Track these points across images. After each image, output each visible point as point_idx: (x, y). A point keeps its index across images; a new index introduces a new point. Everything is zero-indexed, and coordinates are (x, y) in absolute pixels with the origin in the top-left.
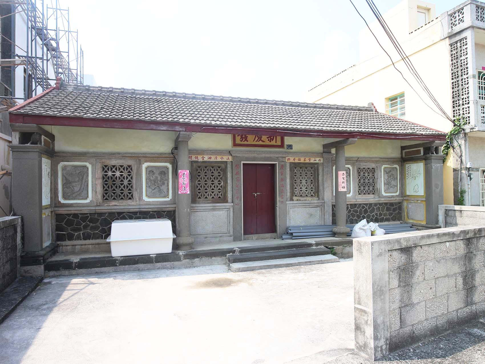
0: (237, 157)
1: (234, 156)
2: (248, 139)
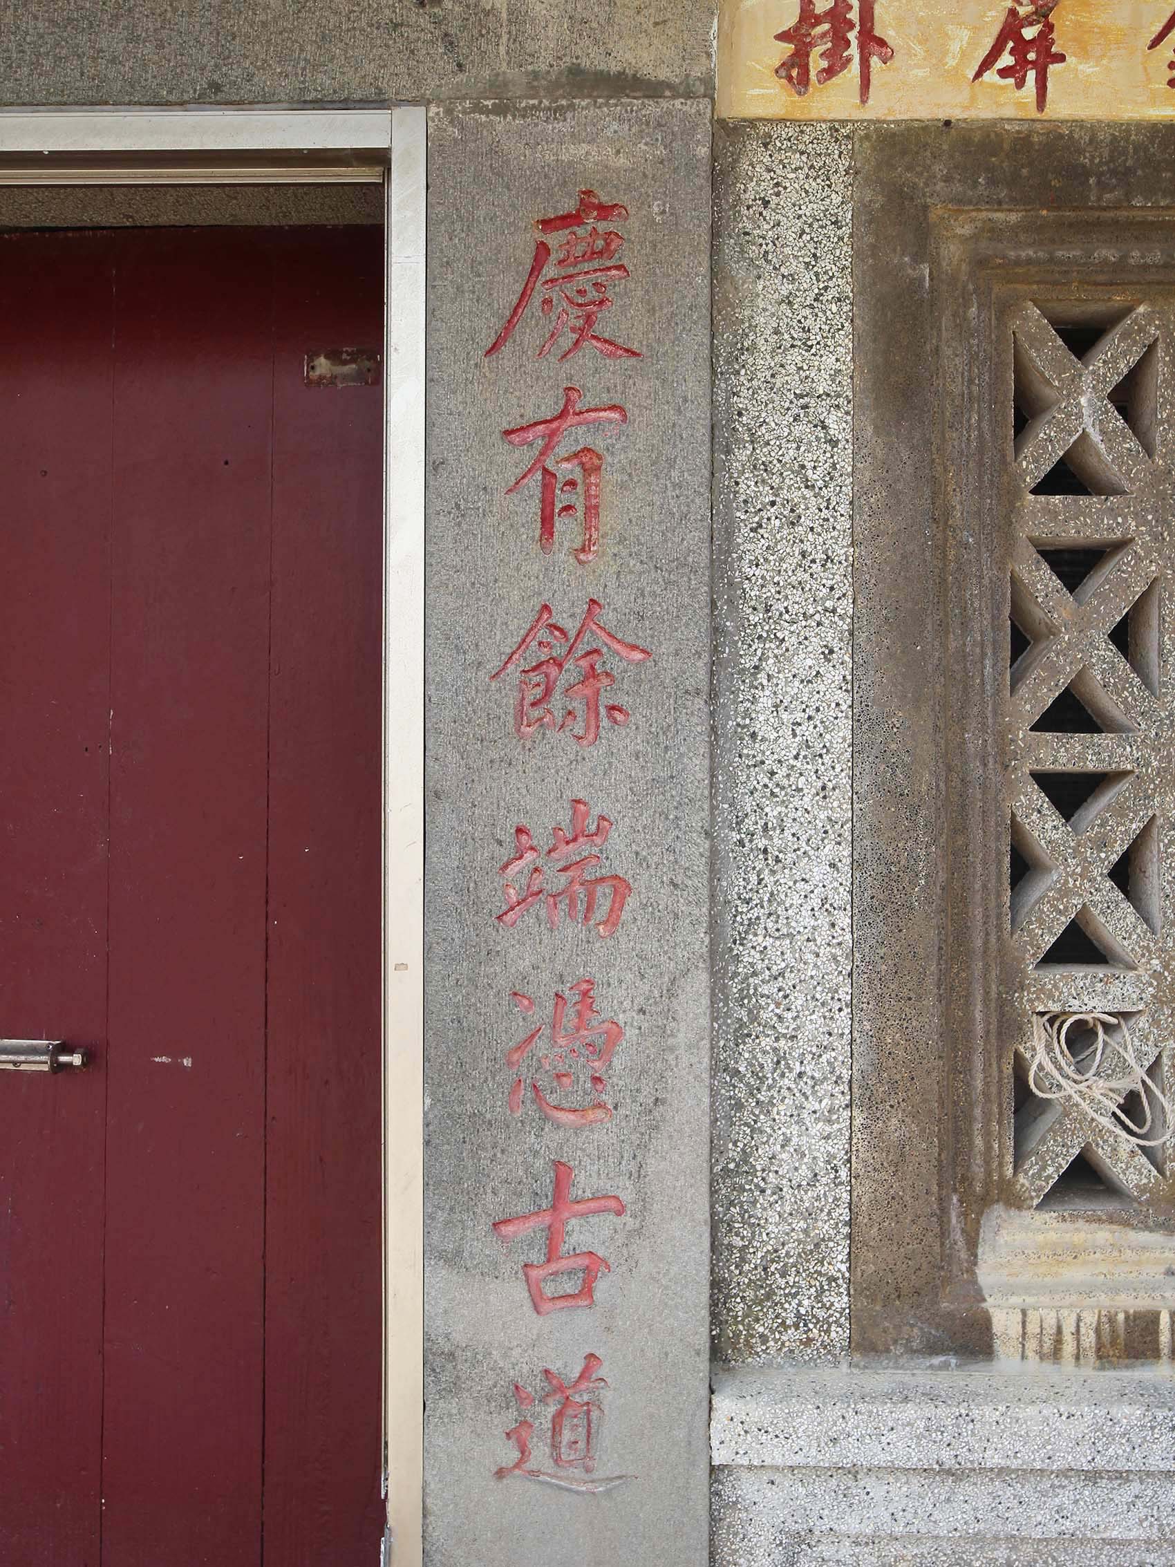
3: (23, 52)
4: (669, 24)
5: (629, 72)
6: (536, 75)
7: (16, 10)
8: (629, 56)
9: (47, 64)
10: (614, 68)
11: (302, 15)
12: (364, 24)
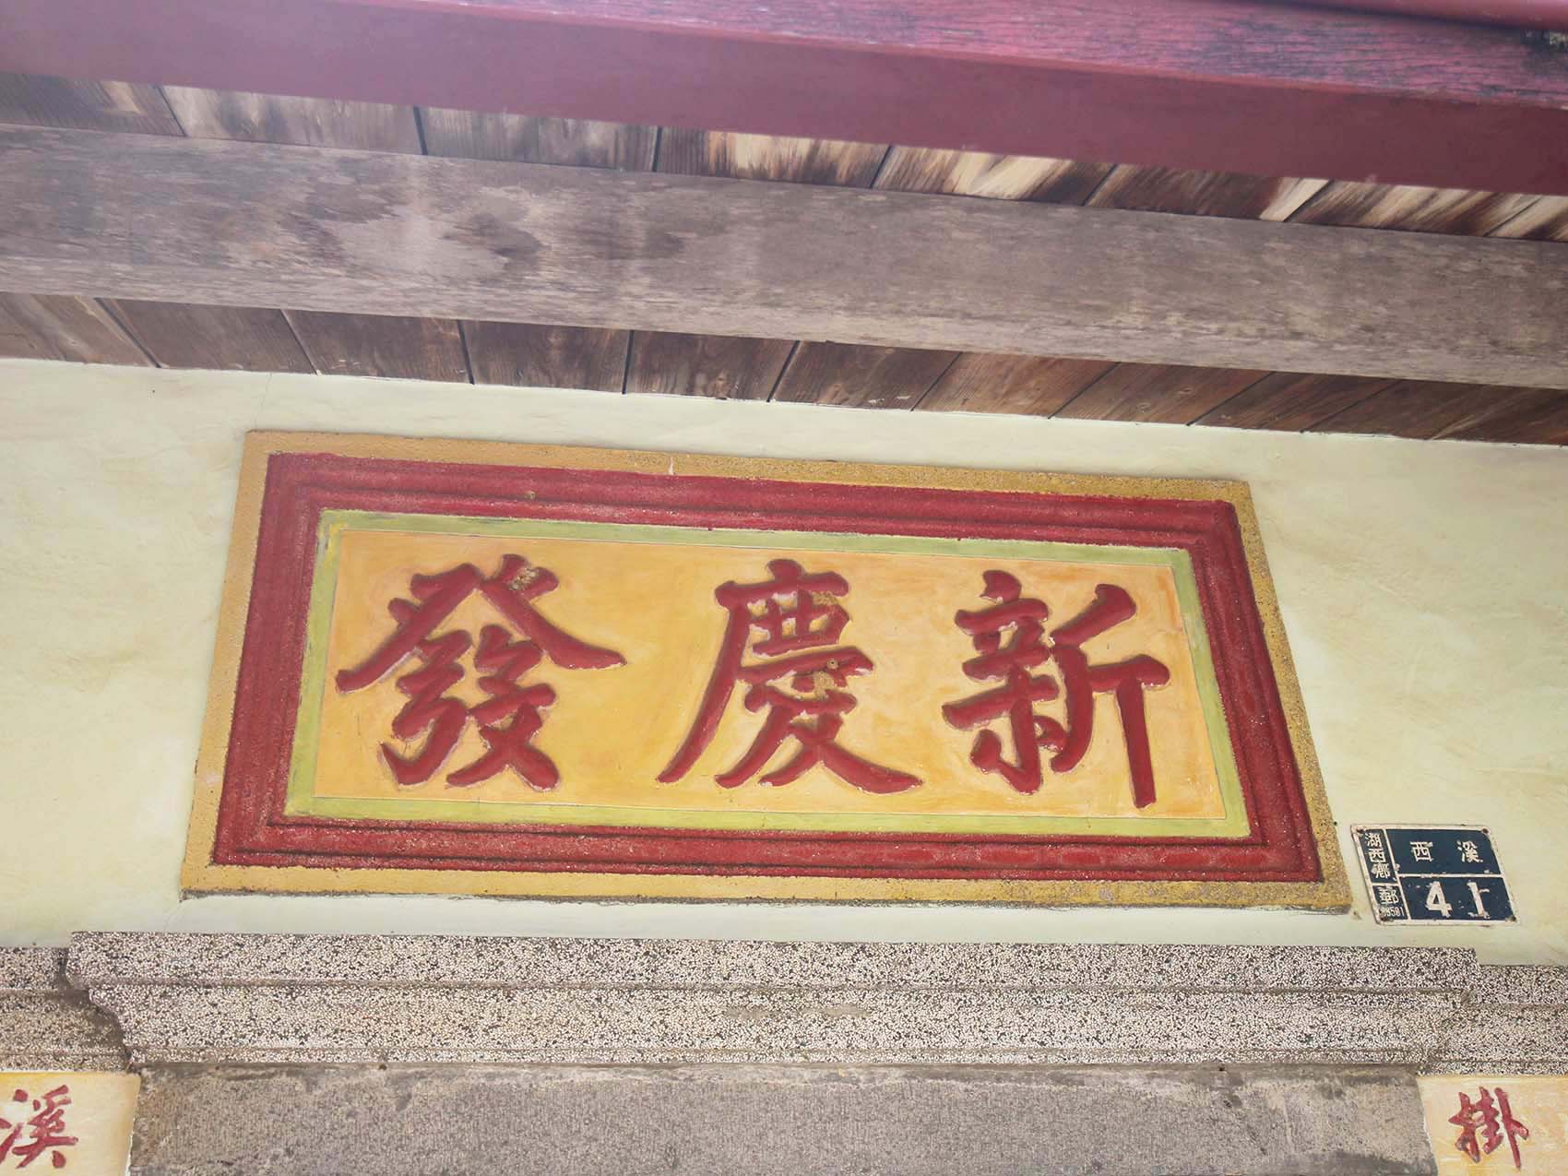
0: (243, 1073)
1: (186, 1071)
2: (545, 740)
3: (957, 1139)
4: (1396, 1121)
5: (1378, 1156)
6: (1315, 1157)
7: (950, 1108)
8: (1375, 1144)
9: (976, 1147)
10: (1367, 1153)
11: (1149, 1112)
12: (1192, 1119)
